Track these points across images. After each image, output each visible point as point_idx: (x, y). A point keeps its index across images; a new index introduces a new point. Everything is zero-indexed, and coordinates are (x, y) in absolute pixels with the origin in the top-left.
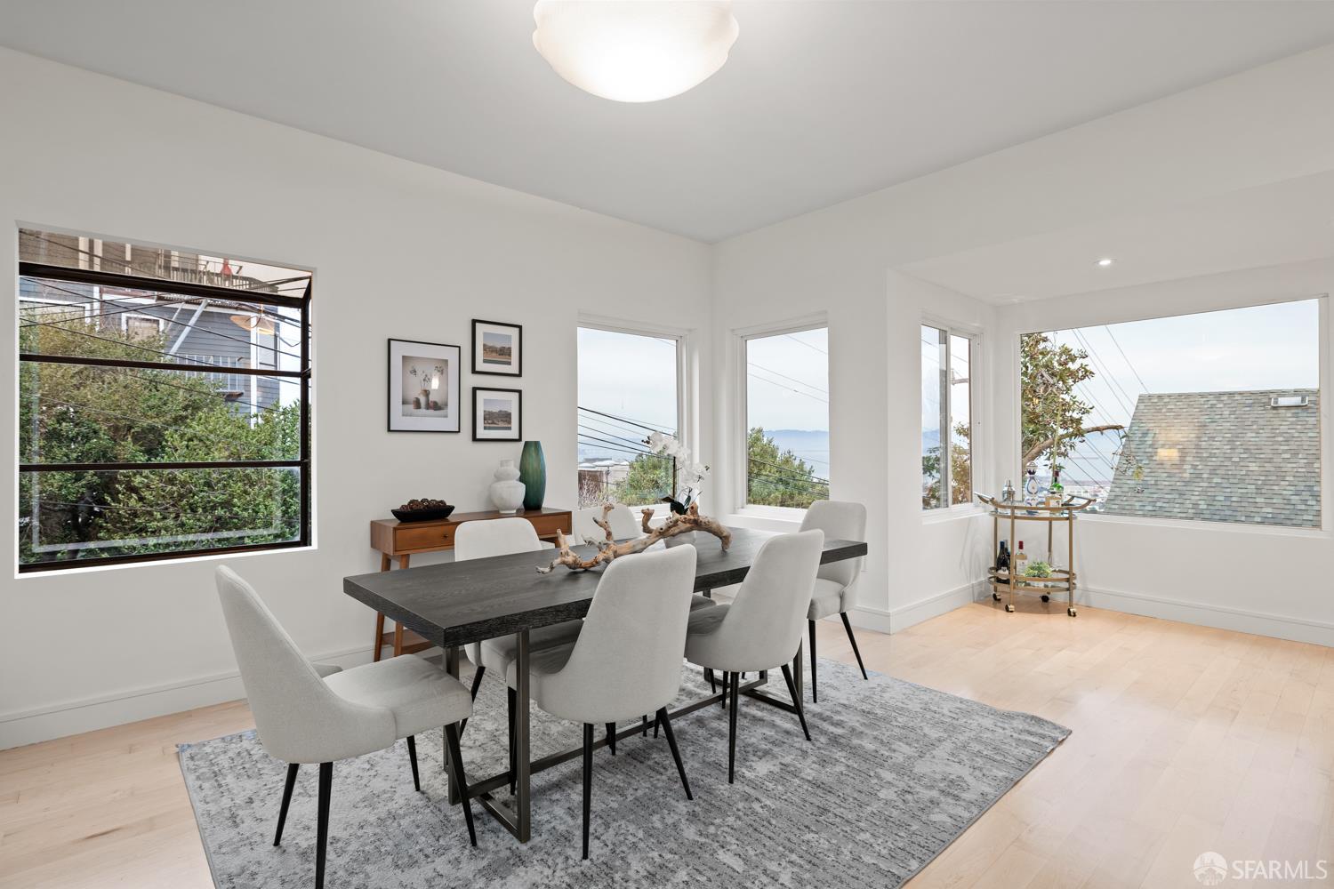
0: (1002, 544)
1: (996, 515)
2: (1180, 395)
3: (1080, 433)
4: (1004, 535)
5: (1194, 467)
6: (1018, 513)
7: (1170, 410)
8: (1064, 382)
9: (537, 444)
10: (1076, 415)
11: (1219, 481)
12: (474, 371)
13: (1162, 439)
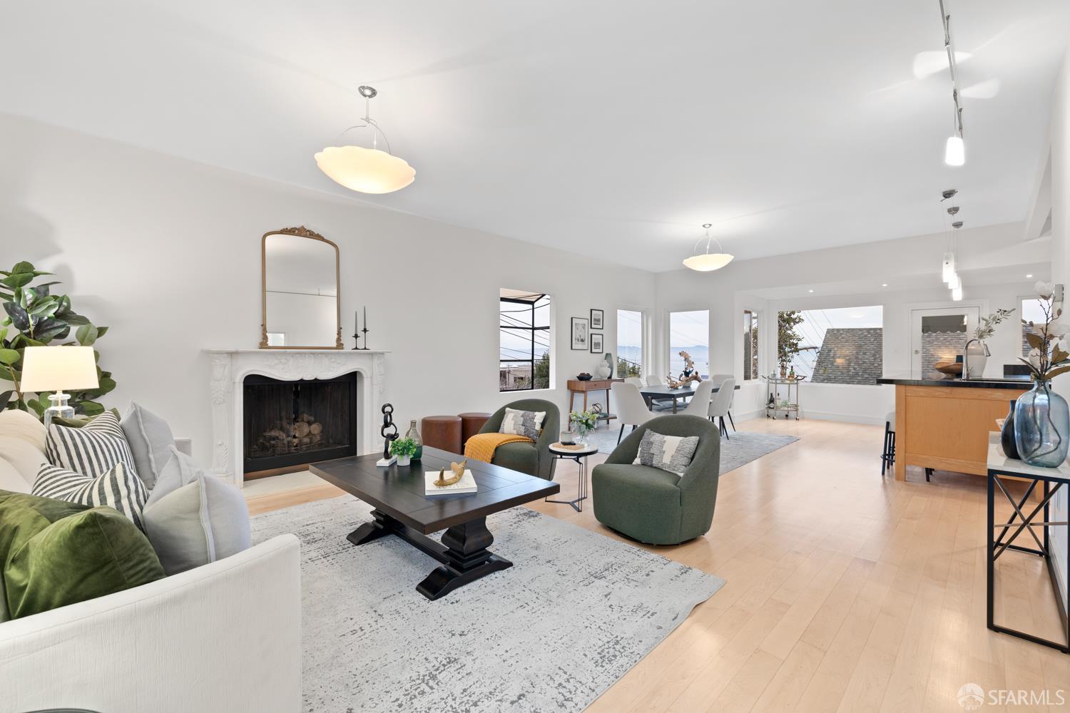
0: (771, 394)
1: (769, 383)
2: (849, 329)
3: (797, 350)
4: (772, 390)
5: (855, 369)
6: (778, 382)
7: (843, 338)
8: (789, 324)
9: (610, 354)
10: (795, 342)
11: (867, 376)
12: (591, 328)
13: (838, 354)
